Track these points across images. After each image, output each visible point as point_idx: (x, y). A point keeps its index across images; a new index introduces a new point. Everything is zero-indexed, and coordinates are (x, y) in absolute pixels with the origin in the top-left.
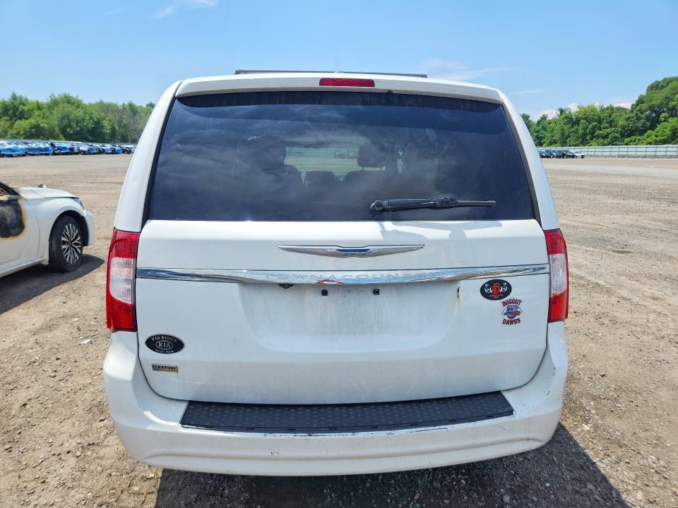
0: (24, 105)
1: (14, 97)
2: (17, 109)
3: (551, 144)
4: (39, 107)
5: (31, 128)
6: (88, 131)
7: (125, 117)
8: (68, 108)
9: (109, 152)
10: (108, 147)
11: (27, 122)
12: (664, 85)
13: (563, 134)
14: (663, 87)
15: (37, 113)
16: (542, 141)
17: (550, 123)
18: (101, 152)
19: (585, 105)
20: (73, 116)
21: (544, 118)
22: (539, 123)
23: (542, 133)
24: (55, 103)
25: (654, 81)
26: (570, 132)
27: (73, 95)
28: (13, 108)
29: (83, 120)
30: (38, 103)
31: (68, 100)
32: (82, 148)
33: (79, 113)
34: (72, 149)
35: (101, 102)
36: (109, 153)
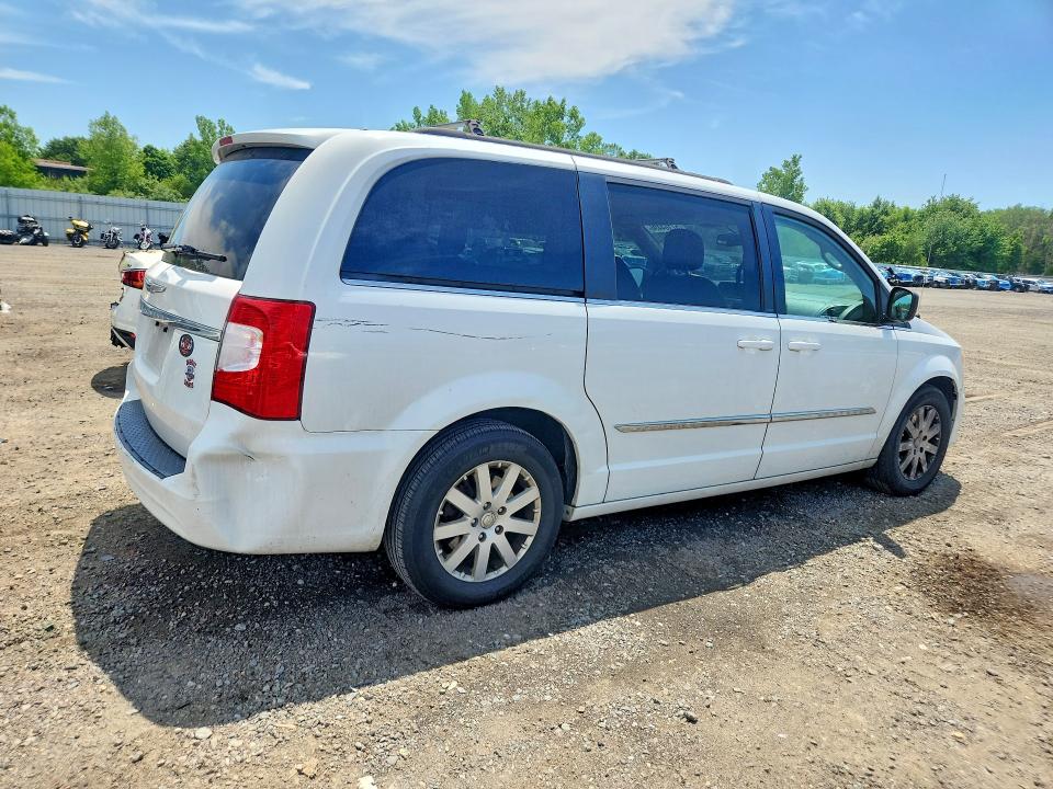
0: (887, 214)
1: (877, 205)
2: (876, 219)
4: (907, 217)
5: (882, 247)
6: (971, 253)
7: (1048, 230)
8: (950, 217)
9: (985, 285)
10: (988, 277)
11: (881, 238)
15: (901, 225)
18: (968, 285)
20: (953, 230)
24: (932, 210)
27: (965, 197)
28: (871, 219)
29: (968, 235)
30: (907, 210)
31: (955, 206)
32: (937, 278)
33: (964, 225)
34: (919, 278)
35: (1017, 208)
36: (984, 289)
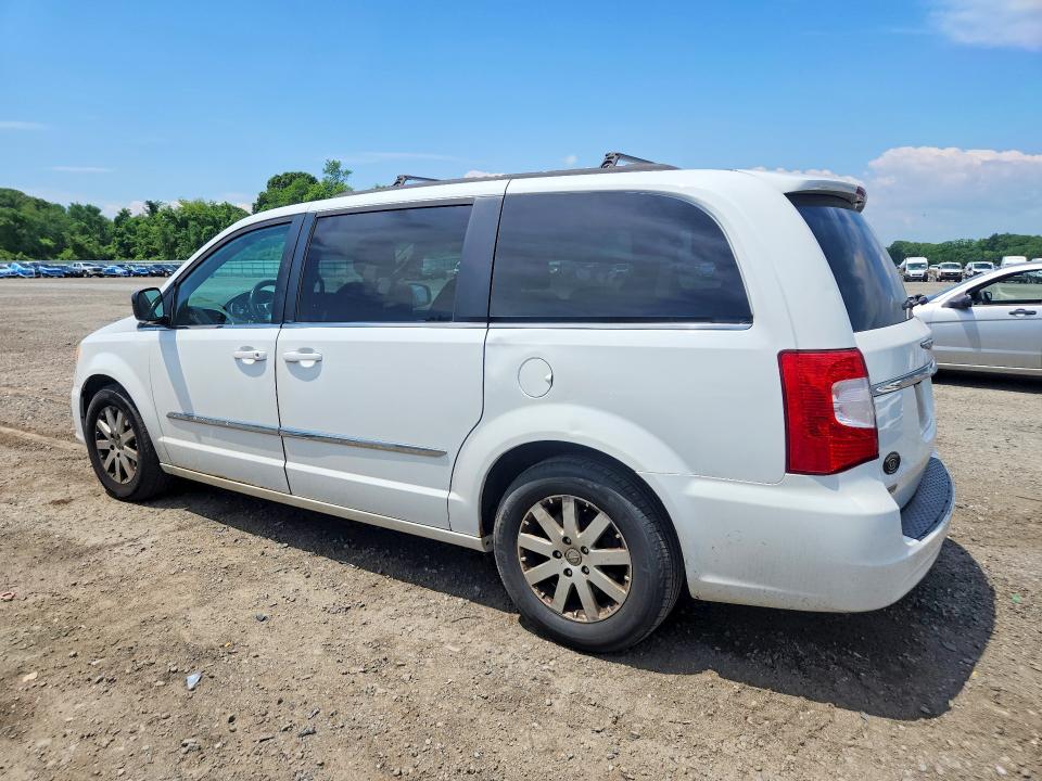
3: (148, 255)
12: (287, 181)
13: (166, 240)
14: (286, 185)
16: (131, 251)
17: (138, 223)
19: (190, 200)
21: (125, 214)
22: (118, 221)
23: (128, 238)
25: (273, 176)
26: (176, 239)
